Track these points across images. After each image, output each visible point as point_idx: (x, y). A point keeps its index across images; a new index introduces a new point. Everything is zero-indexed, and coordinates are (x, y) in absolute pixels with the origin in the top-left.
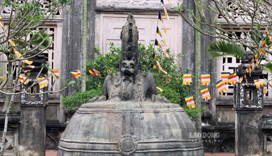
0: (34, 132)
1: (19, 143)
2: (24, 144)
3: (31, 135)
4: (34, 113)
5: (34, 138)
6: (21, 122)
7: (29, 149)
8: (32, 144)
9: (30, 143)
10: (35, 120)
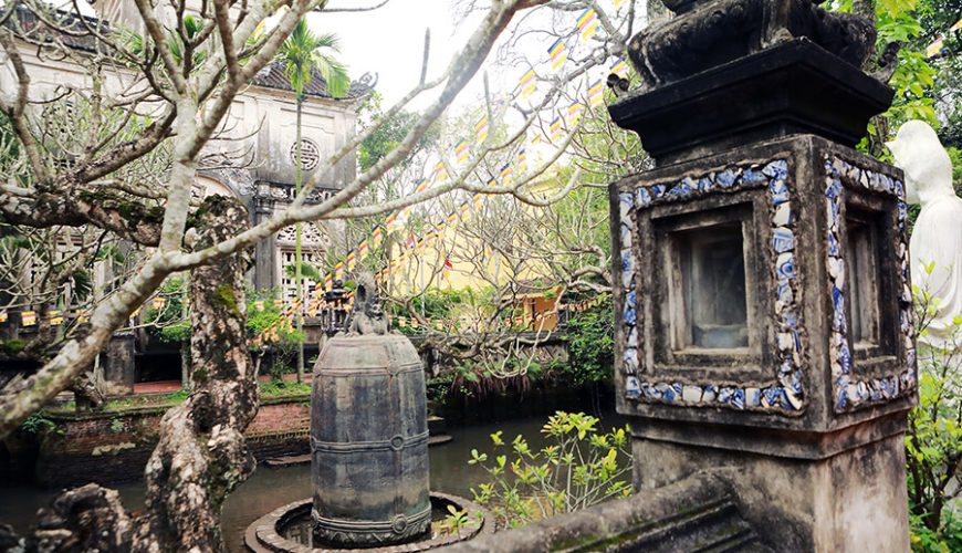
0: (123, 366)
1: (106, 379)
2: (112, 379)
3: (120, 369)
4: (123, 344)
5: (123, 372)
6: (108, 355)
7: (118, 384)
8: (122, 378)
9: (119, 377)
10: (125, 352)
